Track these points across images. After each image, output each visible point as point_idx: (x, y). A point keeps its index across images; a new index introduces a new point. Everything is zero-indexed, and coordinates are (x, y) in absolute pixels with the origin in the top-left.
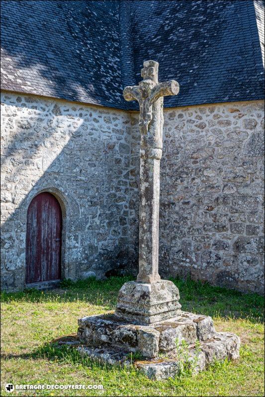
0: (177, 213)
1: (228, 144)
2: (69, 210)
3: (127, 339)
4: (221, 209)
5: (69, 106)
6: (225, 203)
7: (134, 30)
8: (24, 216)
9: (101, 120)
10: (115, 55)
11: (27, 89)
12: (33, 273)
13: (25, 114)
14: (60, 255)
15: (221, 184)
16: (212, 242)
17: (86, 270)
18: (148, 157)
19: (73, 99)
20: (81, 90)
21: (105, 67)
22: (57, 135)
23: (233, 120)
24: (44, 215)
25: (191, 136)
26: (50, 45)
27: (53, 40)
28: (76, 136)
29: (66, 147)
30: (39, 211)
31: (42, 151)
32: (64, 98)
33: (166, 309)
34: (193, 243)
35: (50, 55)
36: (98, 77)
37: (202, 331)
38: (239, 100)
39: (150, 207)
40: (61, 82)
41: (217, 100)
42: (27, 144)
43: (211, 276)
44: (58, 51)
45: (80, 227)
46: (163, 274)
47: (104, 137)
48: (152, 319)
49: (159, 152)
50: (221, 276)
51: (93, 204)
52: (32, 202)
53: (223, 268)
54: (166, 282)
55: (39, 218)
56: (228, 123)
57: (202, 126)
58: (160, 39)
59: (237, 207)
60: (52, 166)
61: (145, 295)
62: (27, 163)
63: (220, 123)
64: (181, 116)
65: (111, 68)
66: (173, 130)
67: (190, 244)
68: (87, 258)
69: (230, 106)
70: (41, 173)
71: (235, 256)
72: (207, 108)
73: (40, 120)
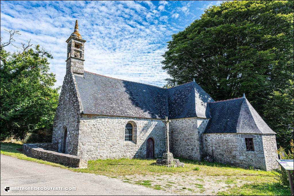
0: (179, 142)
1: (188, 127)
2: (155, 142)
3: (164, 162)
4: (188, 141)
5: (154, 119)
6: (189, 140)
7: (169, 99)
8: (146, 143)
9: (162, 122)
10: (164, 106)
11: (146, 117)
12: (148, 156)
13: (146, 122)
14: (154, 152)
15: (188, 135)
16: (187, 149)
17: (160, 155)
18: (167, 132)
19: (155, 118)
20: (157, 116)
21: (162, 109)
22: (152, 126)
23: (189, 121)
24: (150, 143)
25: (181, 125)
26: (150, 106)
27: (150, 105)
28: (156, 126)
29: (154, 128)
30: (149, 142)
31: (149, 129)
32: (153, 118)
33: (170, 157)
34: (183, 149)
35: (150, 108)
36: (161, 112)
37: (177, 161)
38: (190, 117)
39: (167, 140)
40: (153, 114)
41: (186, 117)
42: (146, 128)
43: (187, 157)
44: (152, 107)
45: (158, 146)
46: (170, 152)
47: (162, 125)
48: (168, 159)
49: (168, 131)
50: (189, 156)
51: (160, 140)
52: (148, 140)
53: (189, 155)
54: (170, 153)
55: (149, 144)
56: (188, 122)
57: (183, 123)
58: (175, 102)
59: (191, 140)
60: (151, 132)
61: (167, 155)
62: (146, 132)
63: (187, 122)
64: (178, 120)
65: (164, 109)
66: (177, 123)
67: (182, 149)
68: (159, 153)
69: (188, 118)
70: (149, 134)
71: (192, 152)
72: (184, 119)
73: (149, 123)
